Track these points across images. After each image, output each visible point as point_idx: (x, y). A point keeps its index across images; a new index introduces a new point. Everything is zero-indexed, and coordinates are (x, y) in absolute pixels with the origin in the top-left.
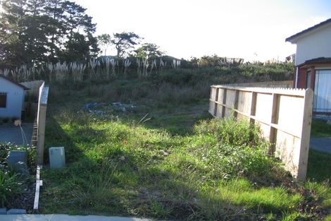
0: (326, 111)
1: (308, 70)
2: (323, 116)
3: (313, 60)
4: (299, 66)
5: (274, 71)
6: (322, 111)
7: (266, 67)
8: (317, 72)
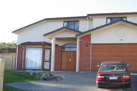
0: (31, 68)
1: (23, 48)
2: (30, 71)
3: (25, 43)
4: (19, 46)
5: (11, 47)
6: (29, 68)
7: (7, 45)
8: (27, 49)
